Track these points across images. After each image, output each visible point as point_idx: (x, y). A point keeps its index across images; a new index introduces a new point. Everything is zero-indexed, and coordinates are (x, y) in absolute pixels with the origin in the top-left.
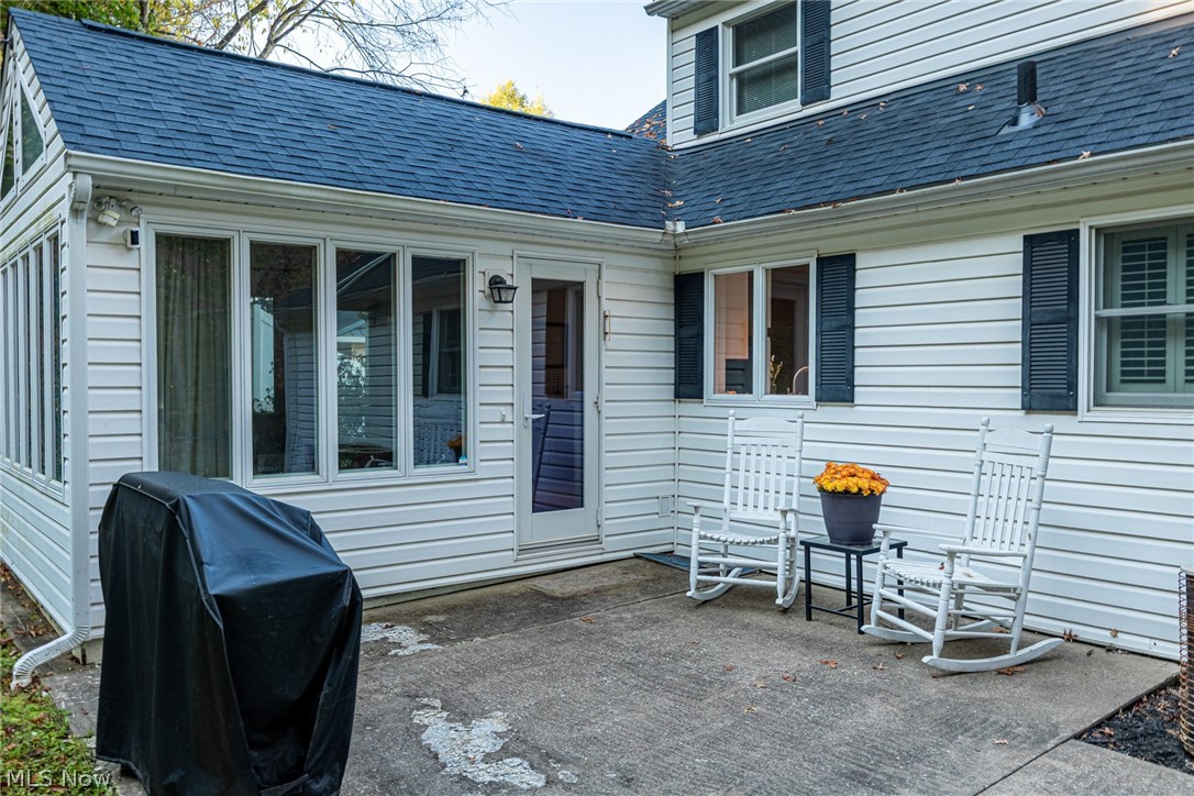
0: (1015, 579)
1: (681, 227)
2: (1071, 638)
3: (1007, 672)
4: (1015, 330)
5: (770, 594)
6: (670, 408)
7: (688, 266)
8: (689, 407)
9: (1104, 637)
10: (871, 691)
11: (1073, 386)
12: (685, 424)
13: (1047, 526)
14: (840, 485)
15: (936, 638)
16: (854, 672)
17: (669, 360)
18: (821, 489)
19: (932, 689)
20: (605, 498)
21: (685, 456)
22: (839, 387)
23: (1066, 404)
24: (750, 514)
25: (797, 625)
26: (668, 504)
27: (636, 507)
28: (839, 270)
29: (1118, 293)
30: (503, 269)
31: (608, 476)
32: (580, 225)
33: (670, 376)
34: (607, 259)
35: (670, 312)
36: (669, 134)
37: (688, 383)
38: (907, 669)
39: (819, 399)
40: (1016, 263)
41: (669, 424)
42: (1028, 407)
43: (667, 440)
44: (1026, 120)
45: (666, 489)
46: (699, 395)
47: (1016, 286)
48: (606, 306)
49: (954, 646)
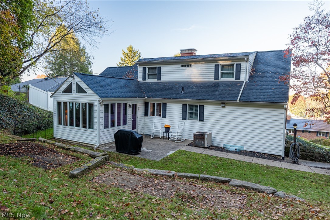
0: (182, 134)
1: (147, 97)
2: (186, 139)
3: (181, 142)
4: (182, 112)
5: (160, 137)
6: (144, 117)
7: (147, 101)
8: (146, 117)
9: (188, 139)
10: (172, 144)
11: (186, 118)
12: (146, 119)
13: (184, 130)
14: (167, 127)
15: (176, 140)
16: (169, 143)
17: (144, 112)
18: (165, 127)
19: (176, 144)
20: (138, 128)
21: (146, 123)
22: (165, 116)
23: (185, 119)
24: (156, 129)
25: (162, 140)
26: (144, 128)
27: (141, 129)
28: (165, 104)
29: (190, 110)
30: (130, 103)
31: (139, 125)
32: (138, 98)
33: (144, 114)
34: (139, 101)
35: (144, 106)
36: (138, 79)
37: (146, 114)
38: (174, 142)
39: (162, 117)
40: (182, 106)
41: (144, 119)
42: (182, 119)
43: (144, 121)
44: (183, 93)
45: (143, 126)
46: (148, 116)
47: (182, 108)
48: (139, 107)
49: (177, 140)
